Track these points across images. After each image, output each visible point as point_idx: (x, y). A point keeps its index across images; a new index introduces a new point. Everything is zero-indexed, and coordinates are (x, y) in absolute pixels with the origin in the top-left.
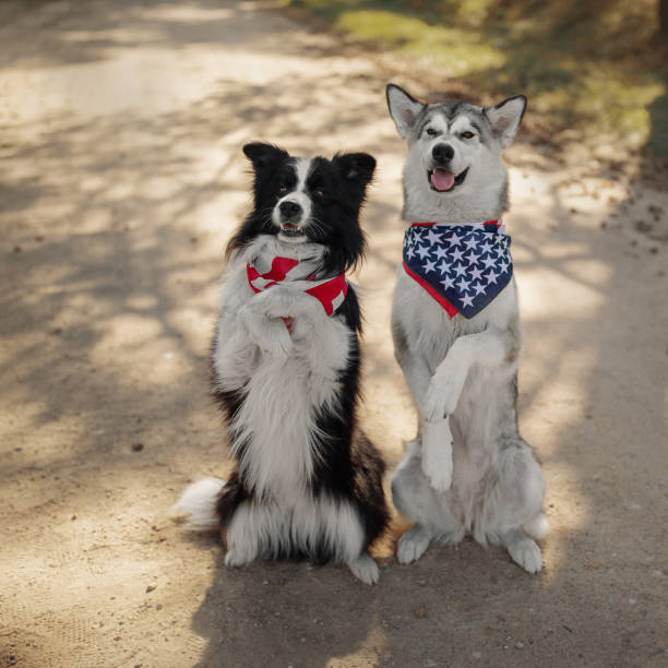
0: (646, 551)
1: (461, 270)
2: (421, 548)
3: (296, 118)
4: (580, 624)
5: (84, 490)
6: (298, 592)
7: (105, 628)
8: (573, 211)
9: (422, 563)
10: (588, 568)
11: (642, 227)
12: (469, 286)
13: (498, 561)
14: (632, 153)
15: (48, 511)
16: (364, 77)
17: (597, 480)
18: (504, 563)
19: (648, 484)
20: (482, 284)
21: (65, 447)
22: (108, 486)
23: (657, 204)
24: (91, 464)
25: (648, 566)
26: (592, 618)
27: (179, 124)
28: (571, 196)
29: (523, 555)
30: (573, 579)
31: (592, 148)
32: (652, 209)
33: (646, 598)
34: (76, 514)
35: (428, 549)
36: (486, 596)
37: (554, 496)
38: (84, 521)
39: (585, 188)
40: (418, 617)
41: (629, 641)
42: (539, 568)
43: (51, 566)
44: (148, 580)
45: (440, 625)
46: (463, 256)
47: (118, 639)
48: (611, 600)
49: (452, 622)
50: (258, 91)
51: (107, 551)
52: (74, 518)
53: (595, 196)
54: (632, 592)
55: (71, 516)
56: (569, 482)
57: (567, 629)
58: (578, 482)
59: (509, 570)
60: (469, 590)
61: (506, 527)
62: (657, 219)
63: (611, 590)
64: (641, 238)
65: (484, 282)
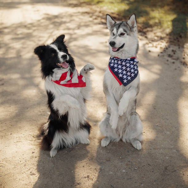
0: (171, 145)
1: (124, 72)
2: (108, 143)
3: (68, 25)
4: (153, 163)
5: (13, 127)
6: (74, 154)
7: (22, 162)
8: (150, 51)
9: (108, 147)
10: (155, 149)
11: (170, 56)
12: (126, 77)
13: (129, 147)
14: (167, 35)
15: (4, 132)
16: (87, 13)
17: (157, 126)
18: (131, 147)
19: (172, 127)
20: (130, 77)
21: (7, 115)
22: (20, 126)
23: (174, 49)
24: (15, 120)
25: (172, 149)
26: (156, 162)
27: (34, 26)
28: (149, 47)
29: (136, 145)
30: (150, 152)
31: (155, 33)
32: (173, 51)
33: (171, 157)
34: (12, 133)
35: (109, 143)
36: (126, 156)
37: (145, 130)
38: (14, 135)
39: (153, 45)
40: (107, 161)
41: (166, 168)
42: (141, 148)
43: (6, 146)
44: (32, 150)
45: (113, 163)
46: (125, 68)
47: (25, 165)
48: (161, 157)
49: (117, 162)
50: (56, 17)
51: (21, 142)
52: (11, 134)
53: (156, 47)
54: (167, 155)
55: (10, 133)
56: (149, 126)
57: (149, 165)
58: (152, 126)
59: (133, 149)
60: (121, 154)
61: (131, 138)
62: (174, 53)
63: (161, 155)
64: (170, 59)
65: (130, 76)
